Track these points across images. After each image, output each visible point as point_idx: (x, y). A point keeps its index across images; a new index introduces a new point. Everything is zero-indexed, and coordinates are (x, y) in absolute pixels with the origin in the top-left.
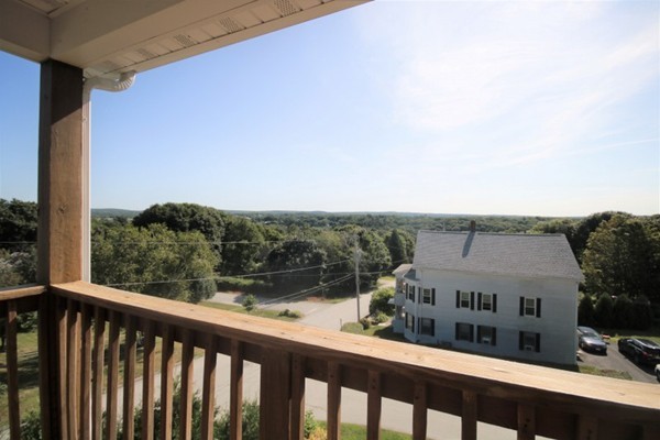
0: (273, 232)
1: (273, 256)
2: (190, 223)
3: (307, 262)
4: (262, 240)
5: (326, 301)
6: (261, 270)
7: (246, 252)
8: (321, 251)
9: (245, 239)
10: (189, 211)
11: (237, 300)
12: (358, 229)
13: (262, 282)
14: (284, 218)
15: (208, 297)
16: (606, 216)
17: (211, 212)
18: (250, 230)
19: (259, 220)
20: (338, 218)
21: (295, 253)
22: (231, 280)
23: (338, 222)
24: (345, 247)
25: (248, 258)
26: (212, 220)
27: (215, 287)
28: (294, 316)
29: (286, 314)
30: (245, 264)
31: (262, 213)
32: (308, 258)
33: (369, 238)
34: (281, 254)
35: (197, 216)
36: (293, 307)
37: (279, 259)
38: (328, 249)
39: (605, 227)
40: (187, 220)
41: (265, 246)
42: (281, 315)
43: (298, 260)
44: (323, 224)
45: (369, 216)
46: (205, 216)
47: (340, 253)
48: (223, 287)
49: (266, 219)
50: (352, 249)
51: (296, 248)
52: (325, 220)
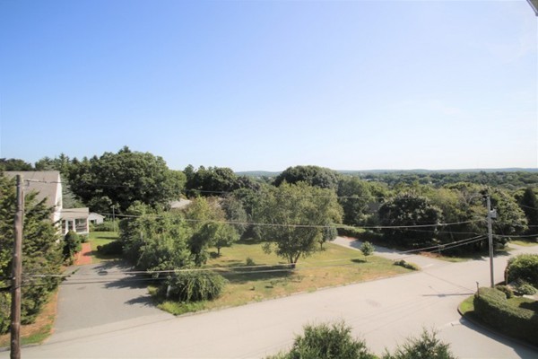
0: (378, 189)
1: (385, 209)
2: (313, 180)
3: (419, 217)
4: (369, 194)
5: (443, 258)
6: (370, 223)
7: (356, 205)
8: (435, 208)
9: (356, 193)
10: (312, 171)
11: (353, 245)
12: (479, 188)
13: (372, 232)
14: (384, 176)
15: (331, 239)
17: (327, 171)
18: (360, 186)
19: (361, 178)
20: (443, 176)
21: (407, 208)
22: (347, 227)
23: (439, 179)
24: (464, 205)
25: (358, 210)
26: (329, 178)
27: (336, 232)
28: (411, 268)
29: (402, 264)
30: (356, 215)
31: (363, 172)
32: (421, 214)
33: (496, 196)
34: (392, 209)
35: (318, 175)
36: (410, 259)
37: (390, 213)
38: (442, 207)
40: (311, 178)
41: (372, 201)
42: (396, 264)
43: (410, 215)
44: (426, 182)
45: (483, 173)
46: (324, 175)
47: (458, 211)
48: (342, 233)
49: (367, 177)
50: (473, 208)
51: (413, 204)
52: (428, 178)
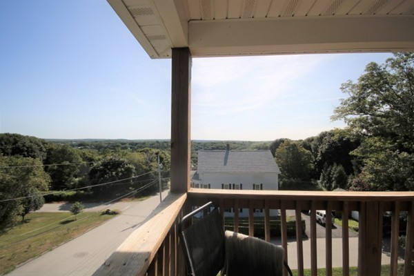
0: (89, 155)
1: (94, 171)
2: (13, 149)
3: (120, 174)
4: (81, 159)
5: (136, 200)
6: (81, 184)
7: (67, 170)
8: (131, 166)
9: (66, 160)
10: (11, 139)
11: (62, 208)
12: (155, 151)
13: (82, 192)
14: (95, 143)
15: (36, 208)
16: (282, 141)
17: (33, 140)
18: (71, 154)
19: (73, 146)
20: (136, 144)
21: (111, 168)
22: (55, 193)
23: (135, 146)
24: (147, 163)
25: (69, 175)
26: (35, 147)
27: (42, 200)
28: (114, 213)
29: (108, 212)
30: (66, 180)
31: (75, 141)
32: (122, 172)
33: (163, 156)
34: (100, 170)
35: (19, 144)
36: (112, 207)
37: (98, 174)
38: (135, 165)
39: (282, 146)
40: (10, 147)
41: (83, 165)
42: (103, 214)
43: (114, 173)
44: (126, 148)
45: (158, 142)
46: (28, 144)
47: (144, 167)
48: (49, 199)
49: (80, 145)
50: (152, 164)
51: (116, 165)
52: (127, 145)
